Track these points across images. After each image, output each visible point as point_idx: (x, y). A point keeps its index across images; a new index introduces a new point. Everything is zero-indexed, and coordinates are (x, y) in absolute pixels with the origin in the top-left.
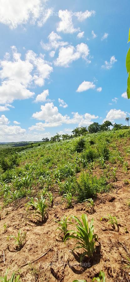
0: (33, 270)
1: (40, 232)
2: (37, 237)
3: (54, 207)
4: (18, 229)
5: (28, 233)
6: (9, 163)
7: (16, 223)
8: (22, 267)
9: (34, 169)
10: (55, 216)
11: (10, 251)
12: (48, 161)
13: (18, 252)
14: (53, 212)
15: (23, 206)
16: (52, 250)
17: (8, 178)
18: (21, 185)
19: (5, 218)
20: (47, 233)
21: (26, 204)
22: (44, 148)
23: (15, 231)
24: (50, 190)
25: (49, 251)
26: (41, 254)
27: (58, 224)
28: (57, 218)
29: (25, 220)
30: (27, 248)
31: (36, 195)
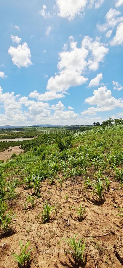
0: (96, 245)
1: (99, 212)
2: (96, 215)
3: (111, 191)
4: (78, 202)
5: (87, 208)
6: (65, 144)
7: (75, 196)
8: (85, 237)
9: (87, 151)
10: (113, 200)
11: (72, 218)
12: (101, 145)
13: (80, 222)
14: (110, 196)
15: (80, 184)
16: (114, 234)
17: (65, 157)
18: (76, 164)
19: (65, 190)
20: (106, 215)
21: (82, 182)
22: (95, 132)
23: (75, 203)
24: (105, 174)
25: (111, 233)
26: (102, 233)
27: (116, 210)
28: (116, 203)
29: (83, 196)
30: (87, 222)
31: (91, 176)
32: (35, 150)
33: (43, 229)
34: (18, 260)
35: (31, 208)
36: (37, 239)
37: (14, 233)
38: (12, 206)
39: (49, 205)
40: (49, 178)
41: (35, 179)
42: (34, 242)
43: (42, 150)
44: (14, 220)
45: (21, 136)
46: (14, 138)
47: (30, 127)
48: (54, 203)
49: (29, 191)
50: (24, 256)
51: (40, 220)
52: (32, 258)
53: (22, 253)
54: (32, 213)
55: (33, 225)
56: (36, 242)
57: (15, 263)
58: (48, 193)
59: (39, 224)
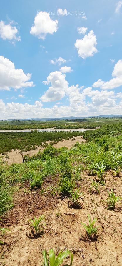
32: (98, 140)
33: (109, 215)
34: (87, 230)
35: (96, 193)
36: (102, 221)
37: (81, 208)
38: (78, 186)
39: (115, 194)
40: (114, 170)
41: (99, 167)
42: (100, 222)
43: (104, 141)
44: (81, 198)
45: (83, 126)
46: (77, 128)
47: (93, 117)
48: (119, 194)
49: (93, 177)
50: (91, 228)
51: (105, 206)
52: (99, 234)
53: (90, 225)
54: (97, 197)
55: (98, 208)
56: (102, 223)
57: (84, 231)
58: (112, 183)
59: (104, 209)
